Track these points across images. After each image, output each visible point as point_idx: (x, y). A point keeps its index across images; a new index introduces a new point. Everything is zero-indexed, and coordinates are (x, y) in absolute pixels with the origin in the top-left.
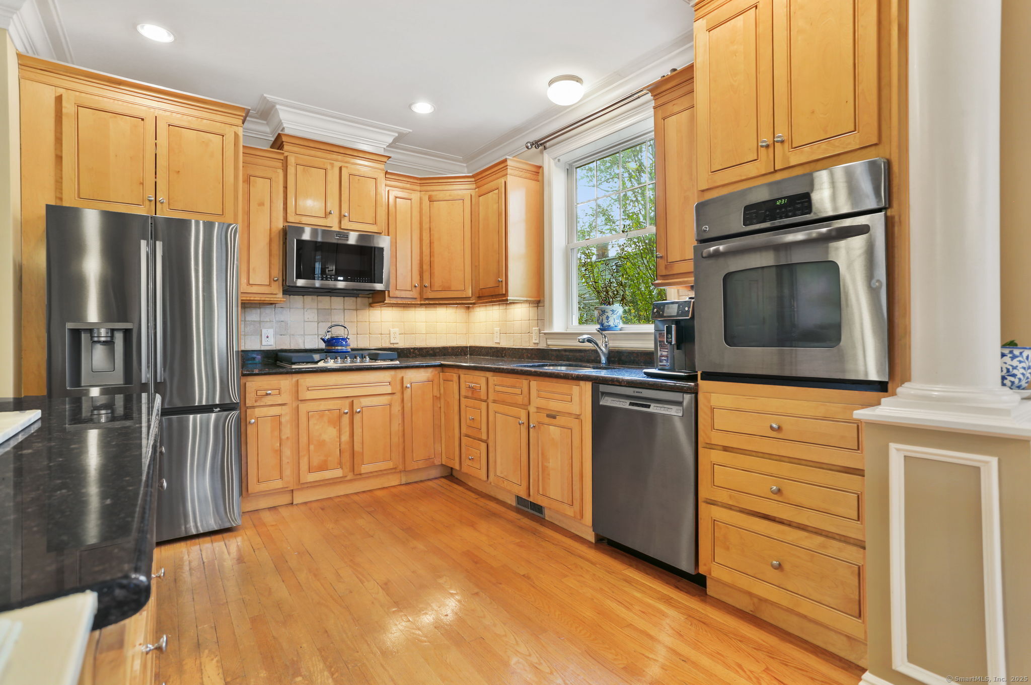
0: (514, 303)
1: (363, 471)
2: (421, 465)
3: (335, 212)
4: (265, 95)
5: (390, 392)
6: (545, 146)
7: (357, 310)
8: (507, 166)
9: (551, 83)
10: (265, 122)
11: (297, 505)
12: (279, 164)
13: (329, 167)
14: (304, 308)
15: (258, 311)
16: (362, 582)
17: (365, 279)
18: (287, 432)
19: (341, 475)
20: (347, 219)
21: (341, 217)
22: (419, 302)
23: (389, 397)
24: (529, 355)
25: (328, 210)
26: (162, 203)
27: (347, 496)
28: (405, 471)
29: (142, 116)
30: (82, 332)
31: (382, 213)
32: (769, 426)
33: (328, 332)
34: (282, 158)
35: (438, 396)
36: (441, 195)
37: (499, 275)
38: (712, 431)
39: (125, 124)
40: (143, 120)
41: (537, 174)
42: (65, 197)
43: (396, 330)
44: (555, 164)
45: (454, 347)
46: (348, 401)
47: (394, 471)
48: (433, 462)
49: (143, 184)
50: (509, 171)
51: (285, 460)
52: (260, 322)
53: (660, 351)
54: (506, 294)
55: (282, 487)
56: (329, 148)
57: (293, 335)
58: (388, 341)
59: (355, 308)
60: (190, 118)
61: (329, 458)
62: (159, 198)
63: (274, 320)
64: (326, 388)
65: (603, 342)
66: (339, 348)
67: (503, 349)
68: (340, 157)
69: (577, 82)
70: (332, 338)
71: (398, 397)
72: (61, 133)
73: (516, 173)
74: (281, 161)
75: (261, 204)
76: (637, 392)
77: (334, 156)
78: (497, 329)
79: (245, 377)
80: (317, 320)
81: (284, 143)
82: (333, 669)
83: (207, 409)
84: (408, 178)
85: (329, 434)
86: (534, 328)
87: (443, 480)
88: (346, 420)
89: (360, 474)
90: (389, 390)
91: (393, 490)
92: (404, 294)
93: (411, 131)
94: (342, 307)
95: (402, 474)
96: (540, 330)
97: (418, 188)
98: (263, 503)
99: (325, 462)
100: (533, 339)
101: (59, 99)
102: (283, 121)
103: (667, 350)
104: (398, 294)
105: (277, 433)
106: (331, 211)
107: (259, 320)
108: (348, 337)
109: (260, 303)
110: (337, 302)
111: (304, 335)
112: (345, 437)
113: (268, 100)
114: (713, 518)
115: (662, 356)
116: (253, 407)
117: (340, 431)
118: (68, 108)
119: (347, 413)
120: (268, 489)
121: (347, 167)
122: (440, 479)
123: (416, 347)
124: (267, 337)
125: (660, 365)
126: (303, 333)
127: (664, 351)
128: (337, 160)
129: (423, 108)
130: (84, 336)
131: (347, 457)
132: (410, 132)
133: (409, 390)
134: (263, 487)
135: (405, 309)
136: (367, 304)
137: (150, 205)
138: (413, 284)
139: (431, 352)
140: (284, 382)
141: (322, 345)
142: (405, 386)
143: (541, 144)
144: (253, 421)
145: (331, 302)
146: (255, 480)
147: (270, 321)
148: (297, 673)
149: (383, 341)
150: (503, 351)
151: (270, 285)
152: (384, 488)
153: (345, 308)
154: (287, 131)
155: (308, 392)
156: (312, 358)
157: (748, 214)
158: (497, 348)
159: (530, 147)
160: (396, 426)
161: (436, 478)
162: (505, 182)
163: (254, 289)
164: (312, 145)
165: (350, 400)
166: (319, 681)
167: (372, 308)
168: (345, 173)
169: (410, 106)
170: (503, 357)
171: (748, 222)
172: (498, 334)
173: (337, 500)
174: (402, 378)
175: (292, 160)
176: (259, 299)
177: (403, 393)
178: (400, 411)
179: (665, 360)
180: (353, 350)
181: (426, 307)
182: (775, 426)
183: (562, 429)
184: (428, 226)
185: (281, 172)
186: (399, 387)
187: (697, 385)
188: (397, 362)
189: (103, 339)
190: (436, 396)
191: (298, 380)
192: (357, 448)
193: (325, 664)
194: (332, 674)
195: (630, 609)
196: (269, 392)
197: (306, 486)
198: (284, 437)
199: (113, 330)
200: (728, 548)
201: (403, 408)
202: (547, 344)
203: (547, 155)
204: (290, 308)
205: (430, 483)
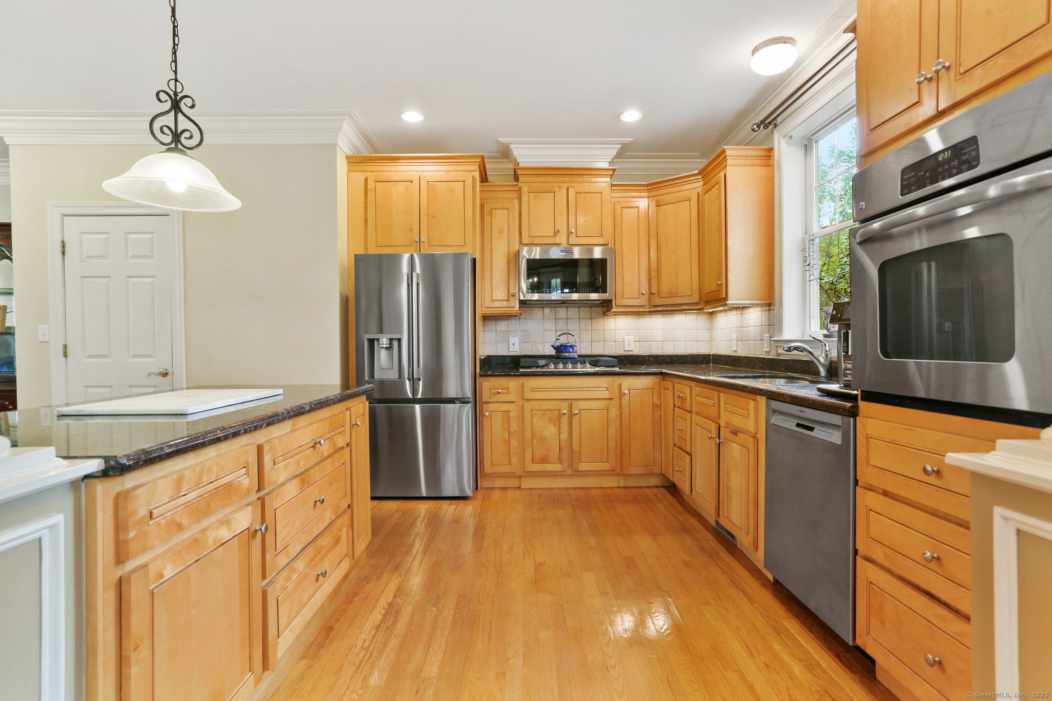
0: (749, 307)
1: (580, 469)
2: (640, 470)
3: (563, 230)
4: (499, 139)
5: (608, 397)
6: (775, 124)
7: (591, 319)
8: (726, 156)
9: (755, 51)
10: (508, 160)
11: (523, 489)
12: (515, 195)
13: (557, 189)
14: (543, 319)
15: (506, 322)
16: (524, 558)
17: (587, 290)
18: (514, 426)
19: (560, 469)
20: (574, 235)
21: (569, 233)
22: (647, 310)
23: (606, 402)
24: (761, 365)
25: (556, 229)
26: (424, 242)
27: (566, 489)
28: (622, 474)
29: (411, 179)
30: (375, 341)
31: (608, 223)
32: (922, 467)
33: (557, 340)
34: (517, 189)
35: (659, 404)
36: (667, 198)
37: (719, 278)
38: (868, 466)
39: (401, 187)
40: (412, 182)
41: (767, 158)
42: (369, 247)
43: (631, 338)
44: (787, 142)
45: (694, 355)
46: (566, 404)
47: (611, 473)
48: (652, 470)
49: (412, 230)
50: (729, 162)
51: (513, 450)
52: (508, 331)
53: (844, 362)
54: (726, 299)
55: (509, 472)
56: (556, 172)
57: (534, 342)
58: (622, 348)
59: (589, 317)
60: (442, 173)
61: (550, 453)
62: (422, 239)
63: (519, 330)
64: (548, 390)
65: (822, 351)
66: (567, 354)
67: (739, 358)
68: (567, 179)
69: (784, 43)
70: (562, 345)
71: (614, 403)
72: (367, 203)
73: (738, 162)
74: (517, 192)
75: (501, 232)
76: (801, 411)
77: (562, 179)
78: (734, 336)
79: (483, 378)
80: (554, 329)
81: (519, 176)
82: (458, 611)
83: (451, 401)
84: (638, 186)
85: (550, 431)
86: (765, 335)
87: (662, 490)
88: (565, 420)
89: (579, 471)
90: (606, 395)
91: (609, 491)
92: (630, 302)
93: (632, 139)
94: (578, 317)
95: (621, 477)
96: (771, 337)
97: (646, 194)
98: (499, 483)
99: (547, 455)
100: (765, 347)
101: (366, 180)
102: (517, 157)
103: (850, 362)
104: (624, 302)
105: (506, 426)
106: (559, 229)
107: (506, 329)
108: (576, 345)
109: (508, 316)
110: (573, 312)
111: (544, 342)
112: (564, 436)
113: (502, 143)
114: (869, 579)
115: (846, 369)
116: (489, 403)
117: (560, 429)
118: (371, 184)
119: (565, 414)
120: (499, 472)
121: (573, 187)
122: (660, 489)
123: (652, 354)
124: (514, 344)
125: (845, 381)
126: (543, 341)
127: (849, 363)
128: (564, 182)
129: (631, 116)
130: (376, 343)
131: (565, 455)
132: (631, 141)
133: (627, 397)
134: (496, 469)
135: (640, 317)
136: (602, 313)
137: (416, 245)
138: (641, 291)
139: (668, 360)
140: (513, 383)
141: (552, 352)
142: (622, 392)
143: (770, 123)
144: (487, 414)
145: (567, 312)
146: (490, 463)
147: (516, 331)
148: (436, 605)
149: (617, 348)
150: (739, 361)
151: (508, 300)
152: (602, 488)
153: (581, 317)
154: (521, 165)
155: (532, 393)
156: (538, 363)
157: (906, 180)
158: (734, 356)
159: (757, 129)
160: (613, 430)
161: (656, 487)
162: (725, 175)
163: (497, 304)
164: (542, 172)
165: (570, 402)
166: (445, 615)
167: (606, 317)
168: (571, 191)
169: (618, 117)
170: (739, 367)
171: (906, 191)
172: (735, 341)
173: (555, 491)
174: (620, 385)
175: (525, 189)
176: (500, 312)
177: (621, 399)
178: (619, 416)
179: (850, 374)
180: (580, 356)
181: (663, 314)
182: (929, 468)
183: (742, 447)
184: (655, 232)
185: (516, 201)
186: (617, 392)
187: (857, 407)
188: (617, 369)
189: (385, 346)
190: (656, 404)
191: (523, 382)
192: (575, 446)
193: (456, 606)
194: (455, 614)
195: (753, 656)
196: (500, 391)
197: (530, 474)
198: (512, 430)
199: (391, 340)
200: (883, 623)
201: (621, 414)
202: (777, 353)
203: (777, 134)
204: (532, 319)
205: (647, 491)
